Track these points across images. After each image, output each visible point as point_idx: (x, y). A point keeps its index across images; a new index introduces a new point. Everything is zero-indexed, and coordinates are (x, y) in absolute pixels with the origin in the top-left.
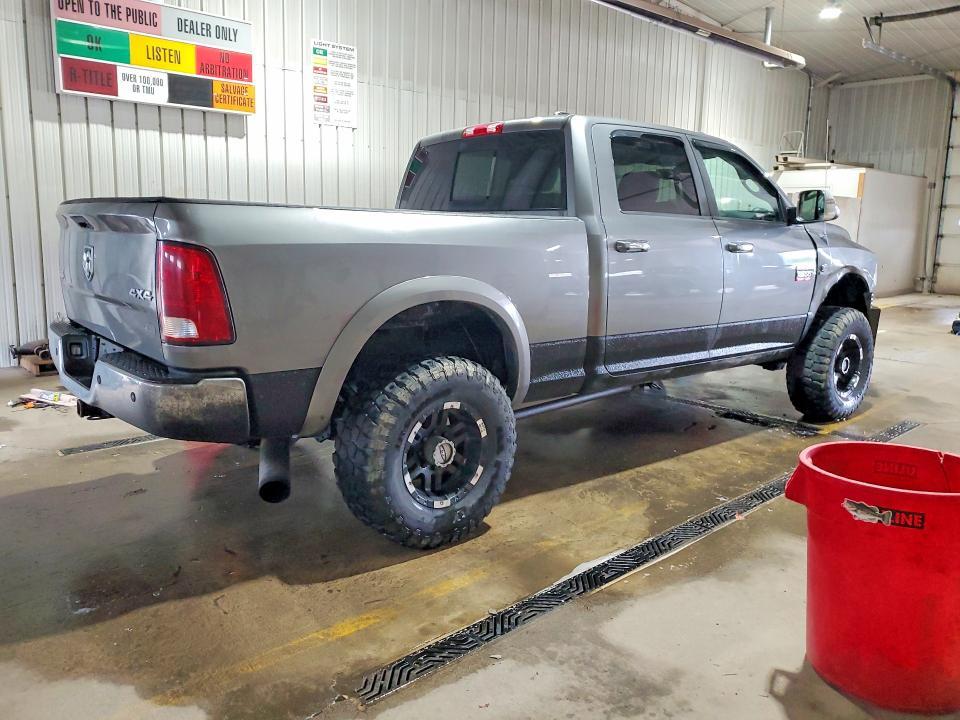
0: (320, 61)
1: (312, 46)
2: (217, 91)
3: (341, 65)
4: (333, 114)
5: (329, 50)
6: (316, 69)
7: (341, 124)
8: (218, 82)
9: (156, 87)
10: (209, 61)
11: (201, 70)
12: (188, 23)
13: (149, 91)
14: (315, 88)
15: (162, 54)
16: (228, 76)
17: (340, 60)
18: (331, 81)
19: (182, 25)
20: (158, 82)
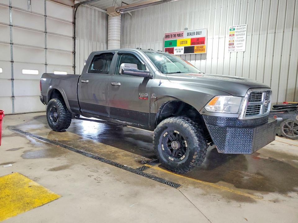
0: (232, 33)
1: (230, 28)
2: (195, 48)
3: (240, 32)
4: (236, 48)
5: (236, 28)
6: (230, 35)
7: (238, 51)
8: (196, 46)
9: (181, 51)
10: (194, 41)
11: (192, 44)
12: (190, 33)
13: (180, 52)
14: (229, 41)
15: (183, 42)
16: (199, 44)
17: (239, 30)
18: (235, 38)
19: (188, 34)
20: (182, 49)
